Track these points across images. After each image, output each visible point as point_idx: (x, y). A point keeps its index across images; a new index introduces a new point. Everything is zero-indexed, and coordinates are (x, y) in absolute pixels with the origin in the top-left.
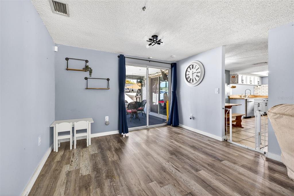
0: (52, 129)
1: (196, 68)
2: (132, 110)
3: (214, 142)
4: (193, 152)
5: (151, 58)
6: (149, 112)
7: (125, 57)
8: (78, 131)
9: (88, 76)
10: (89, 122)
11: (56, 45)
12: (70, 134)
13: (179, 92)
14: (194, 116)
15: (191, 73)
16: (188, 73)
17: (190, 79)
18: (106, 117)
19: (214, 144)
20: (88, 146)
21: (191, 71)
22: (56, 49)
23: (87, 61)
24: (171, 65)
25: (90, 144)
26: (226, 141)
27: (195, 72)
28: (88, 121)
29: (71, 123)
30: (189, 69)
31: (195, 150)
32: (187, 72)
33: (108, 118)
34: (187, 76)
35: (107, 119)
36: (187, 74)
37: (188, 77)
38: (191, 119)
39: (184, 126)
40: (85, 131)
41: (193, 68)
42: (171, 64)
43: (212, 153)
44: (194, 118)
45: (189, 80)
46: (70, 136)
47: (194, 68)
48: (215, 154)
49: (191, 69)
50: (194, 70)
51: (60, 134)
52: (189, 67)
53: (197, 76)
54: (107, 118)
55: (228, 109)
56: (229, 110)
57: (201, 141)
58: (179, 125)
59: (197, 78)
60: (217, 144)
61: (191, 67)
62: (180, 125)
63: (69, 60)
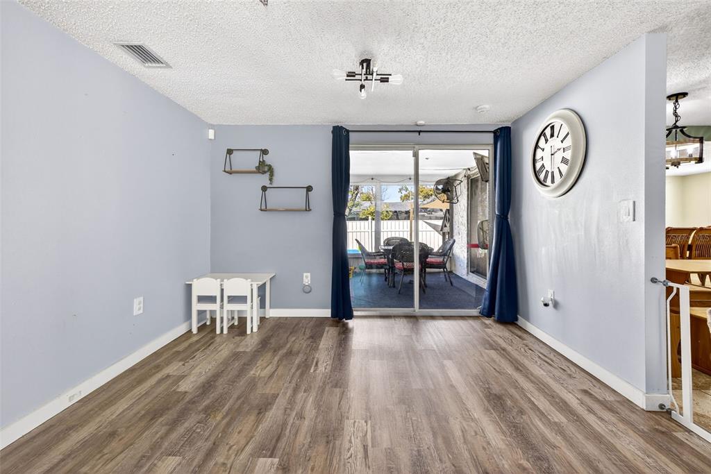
0: (189, 287)
1: (562, 137)
2: (403, 265)
3: (604, 404)
4: (477, 413)
5: (422, 122)
6: (468, 273)
7: (348, 132)
8: (233, 299)
9: (267, 184)
10: (252, 281)
11: (212, 126)
12: (215, 302)
13: (518, 218)
14: (558, 298)
15: (546, 154)
16: (539, 153)
17: (545, 171)
18: (305, 274)
19: (591, 410)
20: (249, 332)
21: (547, 147)
22: (211, 134)
23: (265, 152)
24: (492, 135)
25: (255, 330)
26: (669, 412)
27: (559, 149)
28: (249, 280)
29: (219, 280)
30: (542, 143)
31: (488, 410)
32: (539, 151)
33: (309, 278)
34: (538, 166)
35: (307, 279)
36: (538, 157)
37: (541, 167)
38: (546, 305)
39: (531, 328)
40: (242, 299)
41: (552, 136)
42: (495, 132)
43: (547, 441)
44: (556, 305)
45: (542, 177)
46: (215, 307)
47: (556, 134)
48: (554, 447)
49: (546, 141)
50: (555, 143)
51: (202, 299)
52: (543, 133)
53: (564, 161)
54: (307, 277)
55: (675, 285)
56: (678, 289)
57: (548, 387)
58: (517, 319)
59: (564, 168)
60: (607, 415)
61: (548, 132)
62: (521, 321)
63: (234, 152)
